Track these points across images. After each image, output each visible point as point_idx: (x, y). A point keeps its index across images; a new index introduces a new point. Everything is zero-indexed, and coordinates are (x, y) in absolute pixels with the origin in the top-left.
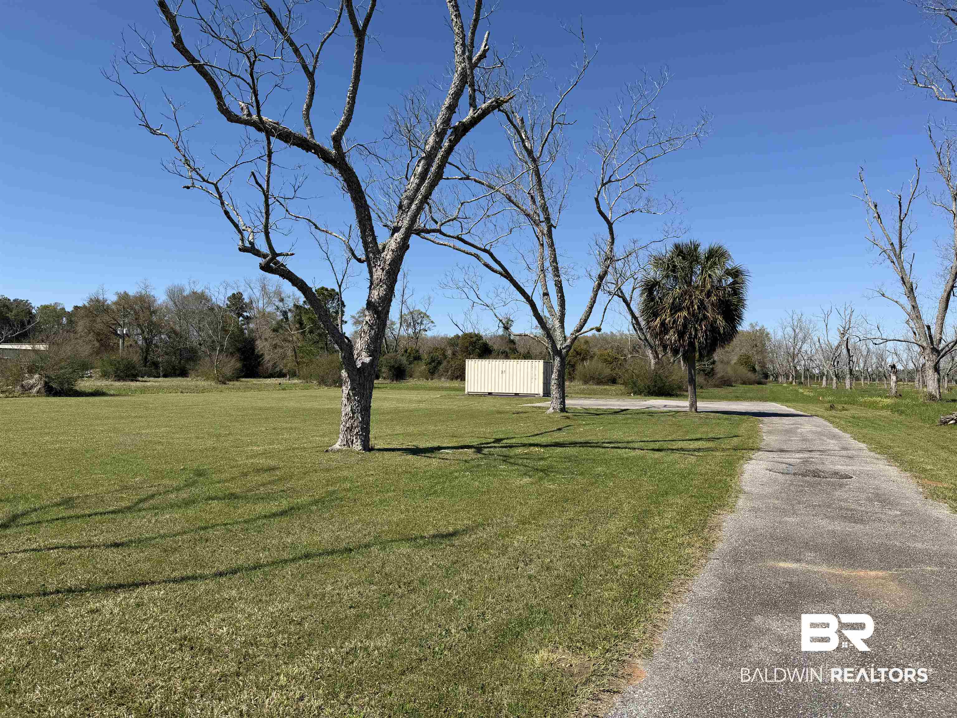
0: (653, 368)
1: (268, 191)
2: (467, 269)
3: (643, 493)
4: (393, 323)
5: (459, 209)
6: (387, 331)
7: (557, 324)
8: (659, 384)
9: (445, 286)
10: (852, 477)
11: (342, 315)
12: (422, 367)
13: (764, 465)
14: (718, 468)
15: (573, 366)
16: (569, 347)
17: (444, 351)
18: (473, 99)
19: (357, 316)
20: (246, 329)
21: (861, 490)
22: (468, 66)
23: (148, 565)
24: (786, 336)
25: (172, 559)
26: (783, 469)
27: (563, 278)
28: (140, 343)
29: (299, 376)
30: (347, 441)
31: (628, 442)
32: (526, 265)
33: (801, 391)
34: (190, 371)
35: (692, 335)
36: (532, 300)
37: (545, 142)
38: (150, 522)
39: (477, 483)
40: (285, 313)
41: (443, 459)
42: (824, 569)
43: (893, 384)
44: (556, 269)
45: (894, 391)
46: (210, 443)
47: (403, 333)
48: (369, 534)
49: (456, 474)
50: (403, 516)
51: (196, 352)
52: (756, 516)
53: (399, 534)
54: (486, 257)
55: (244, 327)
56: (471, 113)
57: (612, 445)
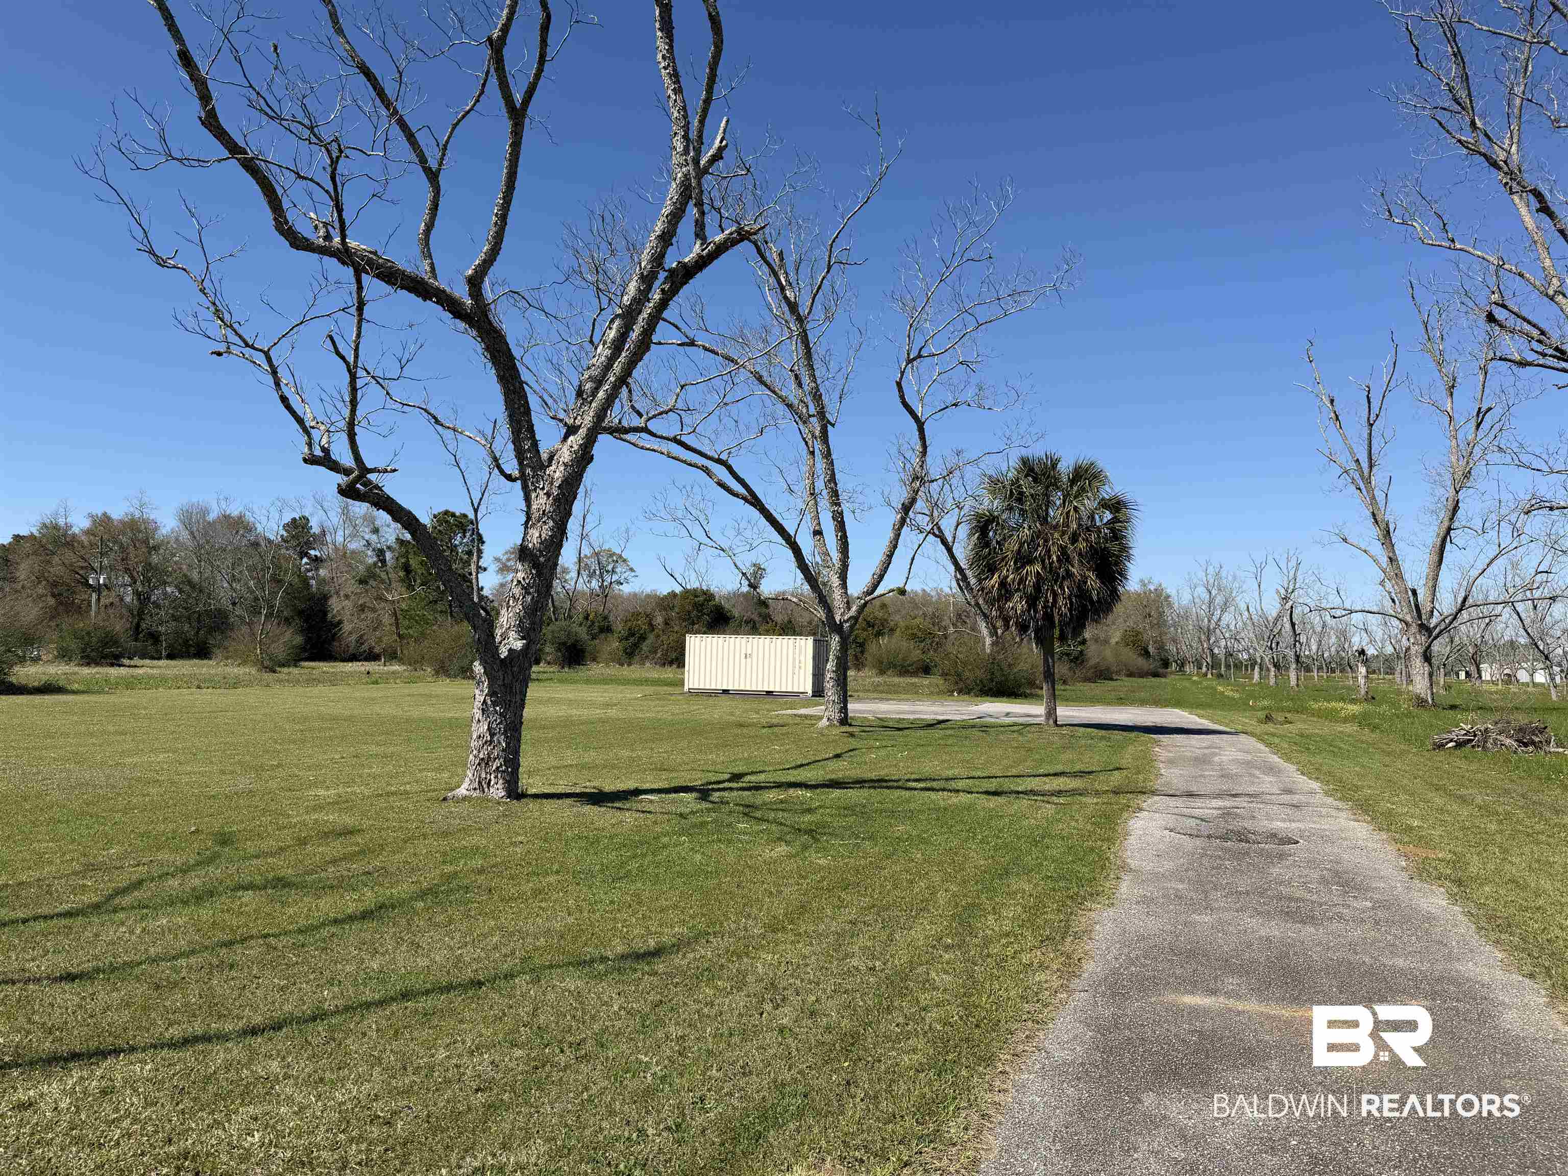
0: (988, 651)
1: (356, 367)
2: (689, 488)
3: (970, 871)
4: (565, 571)
5: (678, 395)
6: (556, 583)
7: (835, 581)
8: (999, 677)
9: (651, 516)
10: (1298, 842)
11: (479, 557)
12: (614, 644)
13: (1160, 820)
14: (1089, 827)
15: (862, 645)
16: (855, 619)
17: (649, 617)
18: (700, 226)
19: (504, 558)
20: (313, 578)
21: (1312, 863)
22: (693, 174)
23: (126, 1014)
24: (1197, 600)
25: (167, 1003)
26: (1191, 828)
27: (846, 507)
28: (128, 599)
29: (402, 659)
30: (480, 782)
31: (947, 779)
32: (786, 486)
33: (1220, 688)
34: (215, 650)
35: (1048, 602)
36: (795, 543)
37: (817, 292)
38: (132, 932)
39: (698, 857)
40: (380, 553)
41: (643, 812)
42: (1252, 1006)
43: (1361, 681)
44: (835, 494)
45: (1363, 692)
46: (243, 783)
47: (581, 586)
48: (513, 953)
49: (665, 840)
50: (570, 920)
51: (227, 617)
52: (1148, 912)
53: (563, 954)
54: (721, 472)
55: (310, 574)
56: (697, 248)
57: (922, 785)
